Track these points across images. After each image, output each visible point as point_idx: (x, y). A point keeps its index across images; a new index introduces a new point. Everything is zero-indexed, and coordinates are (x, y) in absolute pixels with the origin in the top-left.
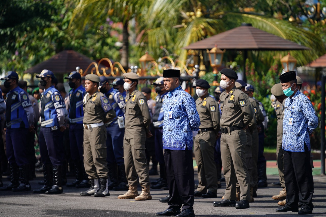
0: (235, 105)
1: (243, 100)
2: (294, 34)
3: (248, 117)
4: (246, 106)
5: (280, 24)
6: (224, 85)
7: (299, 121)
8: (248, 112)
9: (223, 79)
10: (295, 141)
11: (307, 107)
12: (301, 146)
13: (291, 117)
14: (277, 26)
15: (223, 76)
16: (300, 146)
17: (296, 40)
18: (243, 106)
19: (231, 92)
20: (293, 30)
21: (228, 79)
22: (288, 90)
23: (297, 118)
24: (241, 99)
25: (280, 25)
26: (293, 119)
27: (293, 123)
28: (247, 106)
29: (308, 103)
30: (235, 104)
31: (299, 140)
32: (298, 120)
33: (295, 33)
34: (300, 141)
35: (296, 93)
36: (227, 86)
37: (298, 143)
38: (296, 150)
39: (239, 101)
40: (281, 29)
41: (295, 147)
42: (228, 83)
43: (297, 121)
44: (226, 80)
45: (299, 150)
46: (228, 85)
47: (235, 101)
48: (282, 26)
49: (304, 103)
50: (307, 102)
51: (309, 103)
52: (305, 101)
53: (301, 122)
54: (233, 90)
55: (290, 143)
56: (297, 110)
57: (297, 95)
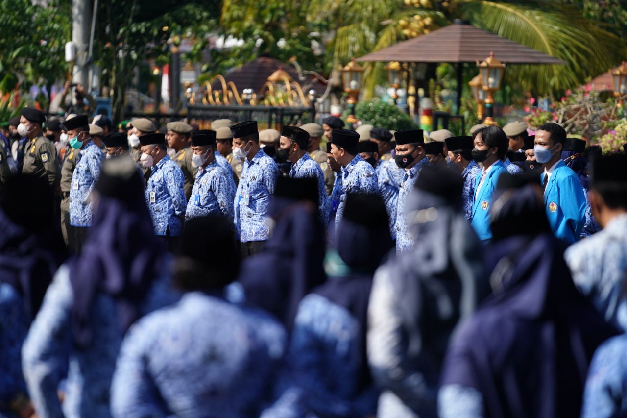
0: (35, 161)
1: (45, 153)
2: (561, 37)
3: (52, 177)
4: (49, 162)
5: (542, 20)
6: (23, 131)
7: (87, 184)
8: (52, 170)
9: (22, 123)
10: (81, 212)
11: (94, 165)
12: (88, 219)
13: (77, 178)
14: (536, 22)
15: (23, 119)
16: (86, 219)
17: (563, 47)
18: (46, 162)
19: (34, 140)
20: (561, 31)
21: (28, 123)
22: (74, 140)
23: (84, 181)
24: (43, 151)
25: (541, 22)
26: (79, 181)
27: (79, 186)
28: (51, 162)
29: (96, 159)
30: (36, 158)
31: (85, 210)
32: (85, 182)
33: (563, 35)
34: (87, 211)
35: (87, 145)
36: (27, 133)
37: (84, 214)
38: (82, 225)
39: (41, 154)
40: (543, 29)
41: (80, 220)
42: (28, 129)
43: (84, 185)
44: (26, 124)
45: (85, 225)
46: (28, 131)
47: (36, 154)
48: (543, 23)
49: (90, 159)
50: (94, 158)
51: (98, 160)
52: (92, 157)
53: (90, 185)
54: (36, 138)
55: (75, 214)
56: (84, 170)
57: (87, 147)
